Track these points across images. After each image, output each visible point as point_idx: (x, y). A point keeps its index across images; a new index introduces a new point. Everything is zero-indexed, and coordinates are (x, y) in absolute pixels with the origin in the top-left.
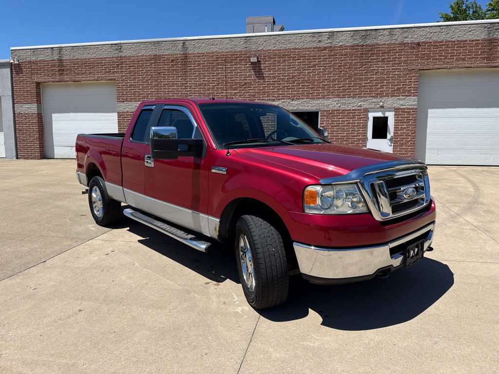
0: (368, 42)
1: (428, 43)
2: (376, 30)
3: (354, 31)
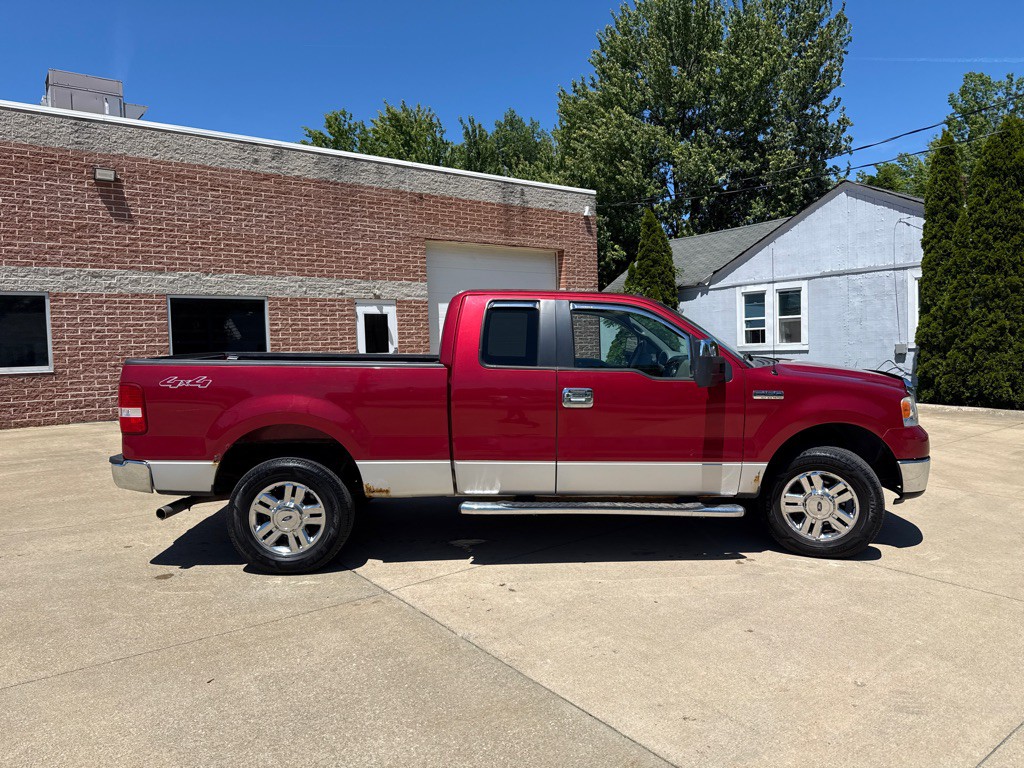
0: (345, 179)
1: (433, 196)
2: (355, 159)
3: (319, 154)
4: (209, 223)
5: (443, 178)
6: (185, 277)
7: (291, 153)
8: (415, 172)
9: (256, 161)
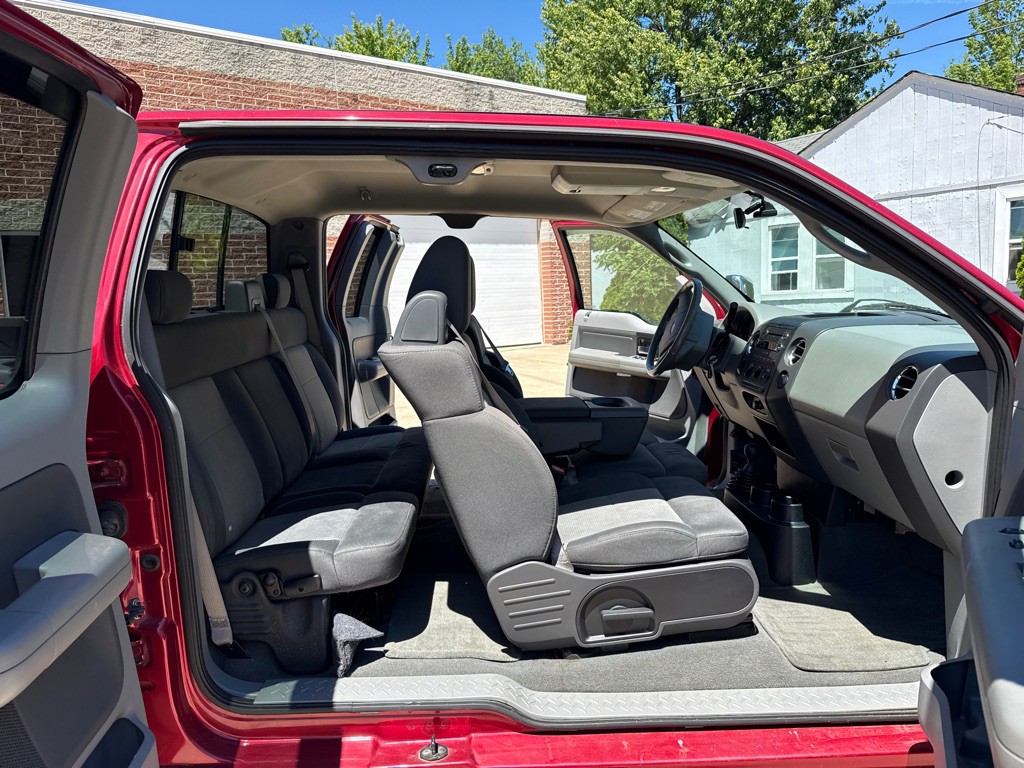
0: (249, 72)
1: (371, 98)
2: (262, 46)
3: (210, 37)
4: (52, 130)
5: (386, 74)
6: (21, 206)
7: (169, 34)
8: (346, 65)
9: (118, 45)
